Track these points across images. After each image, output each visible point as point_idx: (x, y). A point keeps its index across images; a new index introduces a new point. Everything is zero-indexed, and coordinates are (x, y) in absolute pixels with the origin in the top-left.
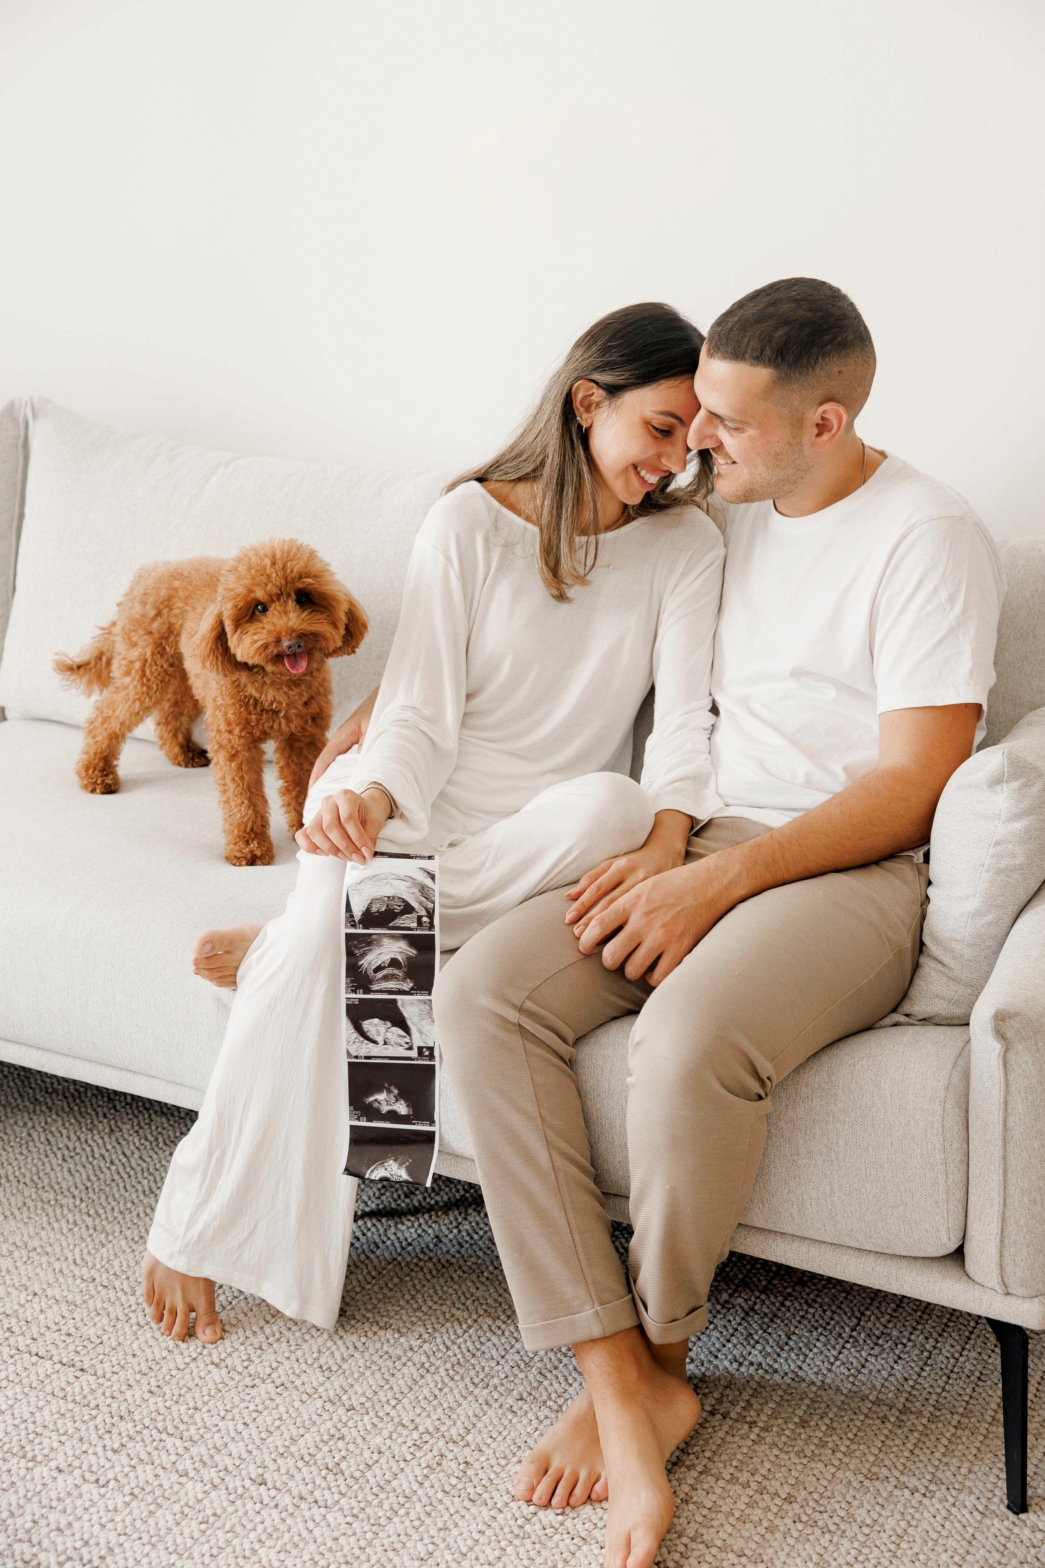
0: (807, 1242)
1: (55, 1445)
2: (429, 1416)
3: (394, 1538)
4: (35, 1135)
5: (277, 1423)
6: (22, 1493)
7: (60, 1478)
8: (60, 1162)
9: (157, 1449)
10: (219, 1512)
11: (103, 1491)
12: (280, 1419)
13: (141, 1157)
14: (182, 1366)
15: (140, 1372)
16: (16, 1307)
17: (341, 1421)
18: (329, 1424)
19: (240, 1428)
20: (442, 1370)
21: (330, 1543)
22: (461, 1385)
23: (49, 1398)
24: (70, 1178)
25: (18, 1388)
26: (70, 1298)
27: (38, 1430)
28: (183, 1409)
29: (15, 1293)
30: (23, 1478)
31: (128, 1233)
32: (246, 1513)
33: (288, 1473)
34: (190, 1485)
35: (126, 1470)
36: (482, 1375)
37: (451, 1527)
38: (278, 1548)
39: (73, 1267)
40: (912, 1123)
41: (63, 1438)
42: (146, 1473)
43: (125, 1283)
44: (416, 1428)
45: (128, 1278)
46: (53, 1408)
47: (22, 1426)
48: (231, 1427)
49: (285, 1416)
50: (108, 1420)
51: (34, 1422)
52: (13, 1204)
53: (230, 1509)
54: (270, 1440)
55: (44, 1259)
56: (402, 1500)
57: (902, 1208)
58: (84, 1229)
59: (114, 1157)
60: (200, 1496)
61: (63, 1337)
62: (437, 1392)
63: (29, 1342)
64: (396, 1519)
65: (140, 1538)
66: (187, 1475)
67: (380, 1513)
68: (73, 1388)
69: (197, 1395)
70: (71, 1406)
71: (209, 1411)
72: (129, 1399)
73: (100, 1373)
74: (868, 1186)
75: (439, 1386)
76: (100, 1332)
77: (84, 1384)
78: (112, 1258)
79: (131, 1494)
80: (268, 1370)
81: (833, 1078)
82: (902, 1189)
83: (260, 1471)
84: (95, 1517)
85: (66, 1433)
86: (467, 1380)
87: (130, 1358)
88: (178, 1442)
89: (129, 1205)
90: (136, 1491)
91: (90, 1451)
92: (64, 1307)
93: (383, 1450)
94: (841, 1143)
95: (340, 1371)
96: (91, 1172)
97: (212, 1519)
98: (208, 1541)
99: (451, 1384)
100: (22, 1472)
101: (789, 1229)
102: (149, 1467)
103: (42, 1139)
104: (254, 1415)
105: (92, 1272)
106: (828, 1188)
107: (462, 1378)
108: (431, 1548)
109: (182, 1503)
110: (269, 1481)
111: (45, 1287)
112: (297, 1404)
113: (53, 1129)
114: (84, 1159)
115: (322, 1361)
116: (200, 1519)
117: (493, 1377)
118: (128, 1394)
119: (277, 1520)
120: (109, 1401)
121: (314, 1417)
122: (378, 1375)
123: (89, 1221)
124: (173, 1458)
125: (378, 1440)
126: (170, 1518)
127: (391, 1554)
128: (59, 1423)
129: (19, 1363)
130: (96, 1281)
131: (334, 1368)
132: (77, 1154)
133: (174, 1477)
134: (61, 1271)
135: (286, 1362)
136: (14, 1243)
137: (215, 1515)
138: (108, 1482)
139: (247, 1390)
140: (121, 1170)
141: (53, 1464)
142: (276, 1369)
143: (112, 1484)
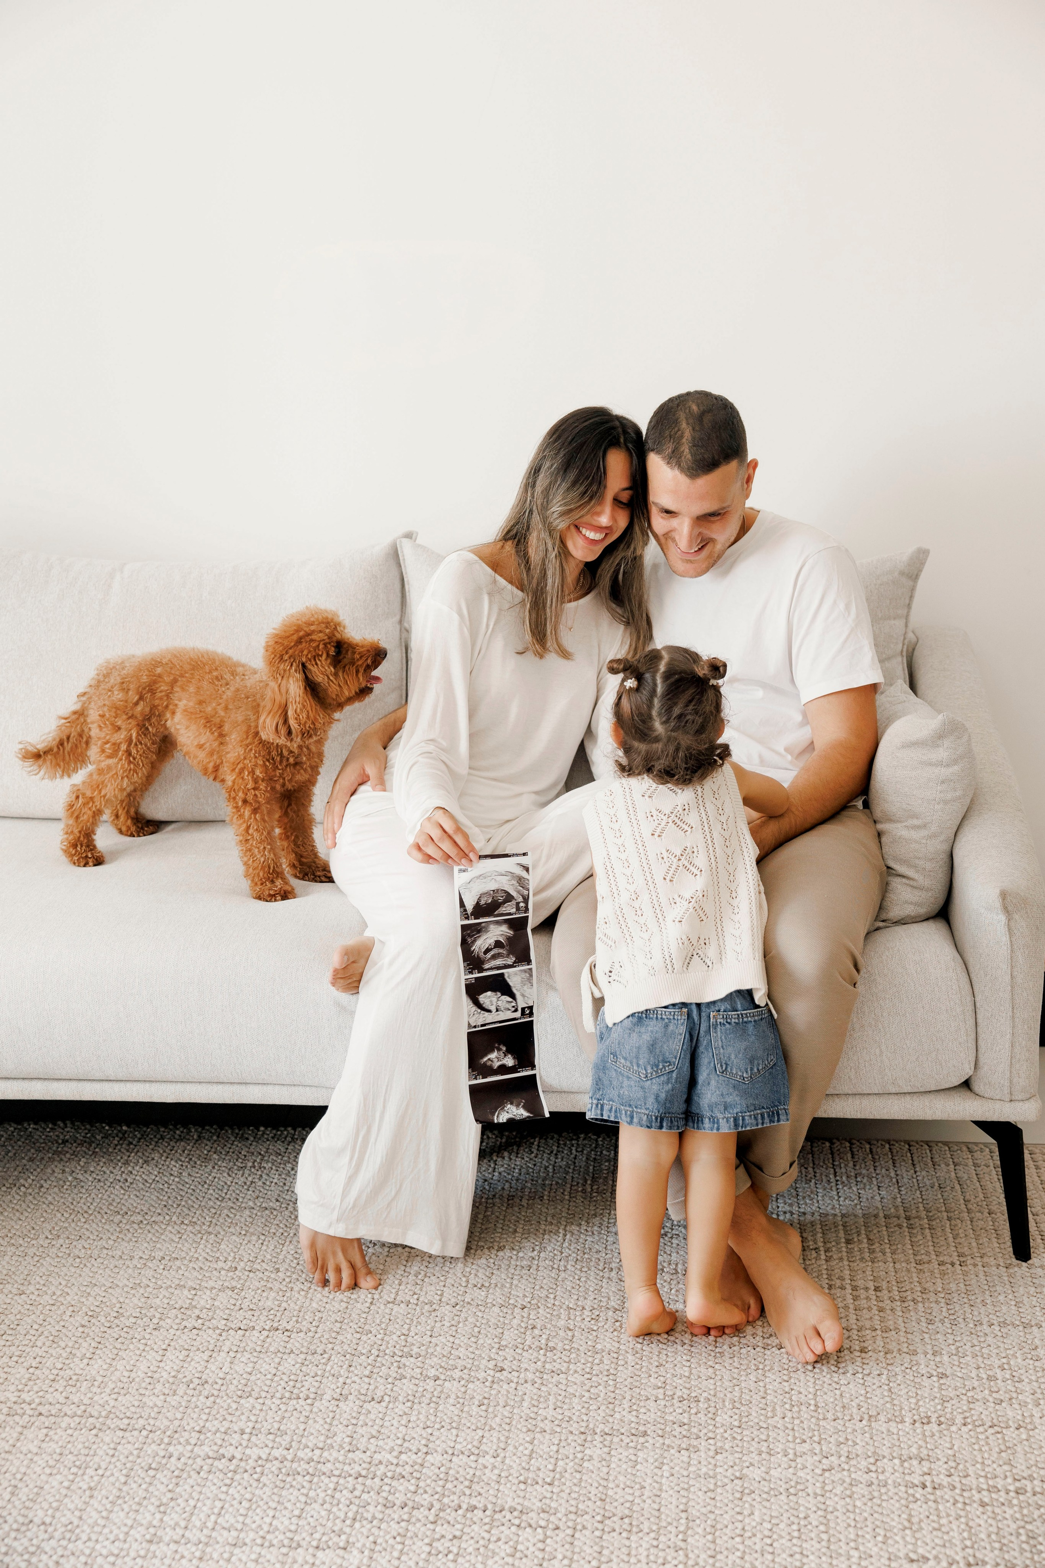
0: (857, 1097)
1: (317, 1384)
2: (585, 1298)
3: (629, 1380)
4: (80, 1176)
5: (476, 1330)
6: (321, 1422)
7: (341, 1404)
8: (122, 1192)
9: (399, 1368)
10: (486, 1395)
11: (384, 1404)
12: (476, 1326)
13: (189, 1175)
14: (367, 1310)
15: (336, 1321)
16: (188, 1301)
17: (523, 1317)
18: (515, 1322)
19: (452, 1339)
20: (569, 1267)
21: (587, 1394)
22: (592, 1274)
23: (279, 1355)
24: (143, 1202)
25: (247, 1355)
26: (226, 1284)
27: (292, 1377)
28: (395, 1337)
29: (176, 1292)
30: (311, 1411)
31: (232, 1230)
32: (508, 1392)
33: (515, 1359)
34: (447, 1384)
35: (390, 1386)
36: (602, 1264)
37: (664, 1363)
38: (551, 1407)
39: (209, 1264)
40: (936, 989)
41: (318, 1378)
42: (407, 1386)
43: (263, 1264)
44: (584, 1308)
45: (263, 1261)
46: (289, 1360)
47: (276, 1379)
48: (444, 1340)
49: (478, 1324)
50: (343, 1359)
51: (284, 1374)
52: (111, 1230)
53: (493, 1392)
54: (481, 1342)
55: (178, 1263)
56: (615, 1355)
57: (935, 1053)
58: (191, 1235)
59: (166, 1179)
60: (463, 1389)
61: (250, 1313)
62: (578, 1282)
63: (224, 1322)
64: (620, 1368)
65: (443, 1427)
66: (438, 1378)
67: (607, 1367)
68: (293, 1344)
69: (397, 1326)
70: (303, 1356)
71: (416, 1334)
72: (345, 1340)
73: (304, 1329)
74: (908, 1042)
75: (577, 1277)
76: (276, 1303)
77: (299, 1339)
78: (236, 1250)
79: (408, 1401)
80: (438, 1298)
81: (869, 969)
82: (934, 1039)
83: (493, 1363)
84: (395, 1423)
85: (316, 1375)
86: (593, 1269)
87: (319, 1315)
88: (412, 1360)
89: (214, 1211)
90: (411, 1398)
91: (348, 1381)
92: (230, 1293)
93: (571, 1327)
94: (884, 1014)
95: (493, 1286)
96: (156, 1194)
97: (486, 1401)
98: (496, 1416)
99: (583, 1274)
100: (308, 1408)
101: (847, 1091)
102: (404, 1381)
103: (90, 1179)
104: (454, 1328)
105: (229, 1264)
106: (878, 1051)
107: (589, 1269)
108: (662, 1379)
109: (453, 1396)
110: (505, 1367)
111: (198, 1282)
112: (480, 1314)
113: (92, 1169)
114: (141, 1185)
115: (472, 1281)
116: (477, 1403)
117: (610, 1263)
118: (340, 1337)
119: (535, 1391)
120: (330, 1346)
121: (502, 1319)
122: (524, 1281)
123: (190, 1228)
124: (418, 1371)
125: (562, 1323)
126: (453, 1408)
127: (638, 1390)
128: (304, 1369)
129: (231, 1339)
130: (239, 1268)
131: (487, 1284)
132: (131, 1183)
133: (431, 1383)
134: (201, 1268)
135: (445, 1289)
136: (141, 1258)
137: (485, 1398)
138: (383, 1397)
139: (433, 1314)
140: (180, 1186)
141: (327, 1397)
142: (442, 1295)
143: (386, 1398)
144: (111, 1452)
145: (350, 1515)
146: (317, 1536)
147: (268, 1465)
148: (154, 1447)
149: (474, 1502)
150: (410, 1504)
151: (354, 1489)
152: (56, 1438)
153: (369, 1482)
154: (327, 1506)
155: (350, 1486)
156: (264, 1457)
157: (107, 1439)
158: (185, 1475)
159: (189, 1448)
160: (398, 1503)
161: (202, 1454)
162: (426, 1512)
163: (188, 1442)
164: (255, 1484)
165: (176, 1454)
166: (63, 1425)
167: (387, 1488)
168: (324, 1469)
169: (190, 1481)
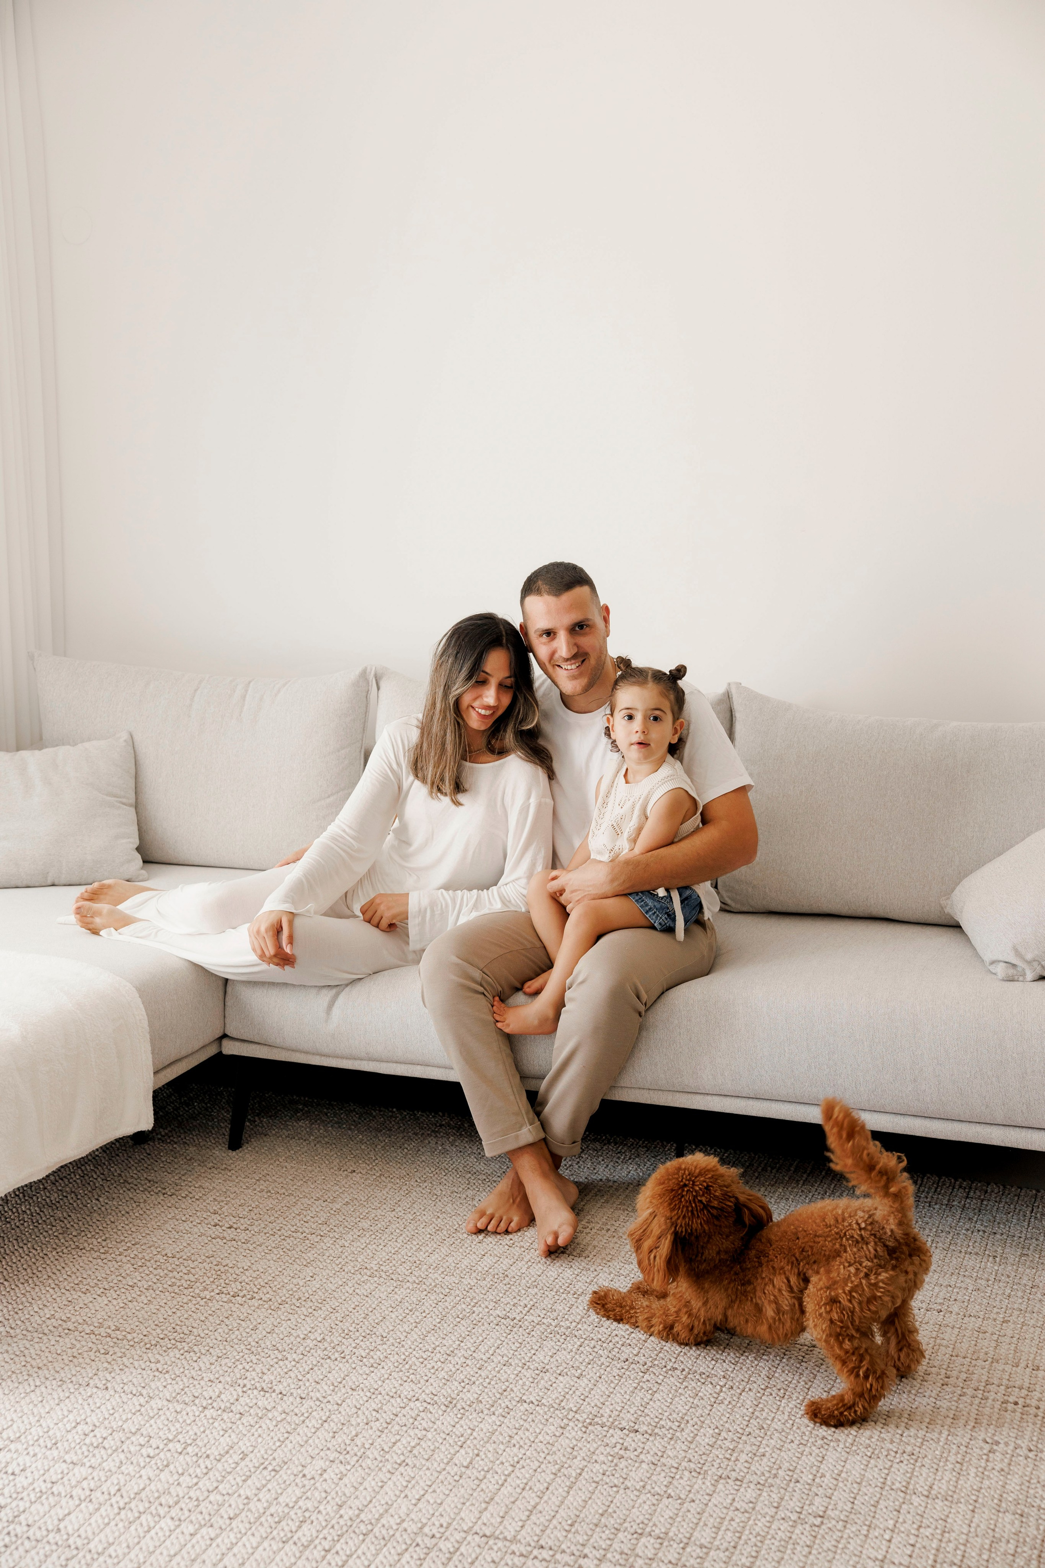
144: (434, 1305)
145: (587, 1360)
146: (561, 1368)
147: (538, 1326)
148: (464, 1306)
149: (676, 1366)
150: (631, 1360)
151: (594, 1347)
152: (399, 1292)
153: (605, 1345)
154: (573, 1354)
155: (592, 1346)
156: (536, 1322)
157: (433, 1298)
158: (480, 1324)
159: (487, 1310)
160: (622, 1359)
161: (494, 1315)
162: (641, 1367)
163: (487, 1307)
164: (526, 1335)
165: (477, 1312)
166: (405, 1287)
167: (616, 1350)
168: (576, 1333)
169: (483, 1328)
